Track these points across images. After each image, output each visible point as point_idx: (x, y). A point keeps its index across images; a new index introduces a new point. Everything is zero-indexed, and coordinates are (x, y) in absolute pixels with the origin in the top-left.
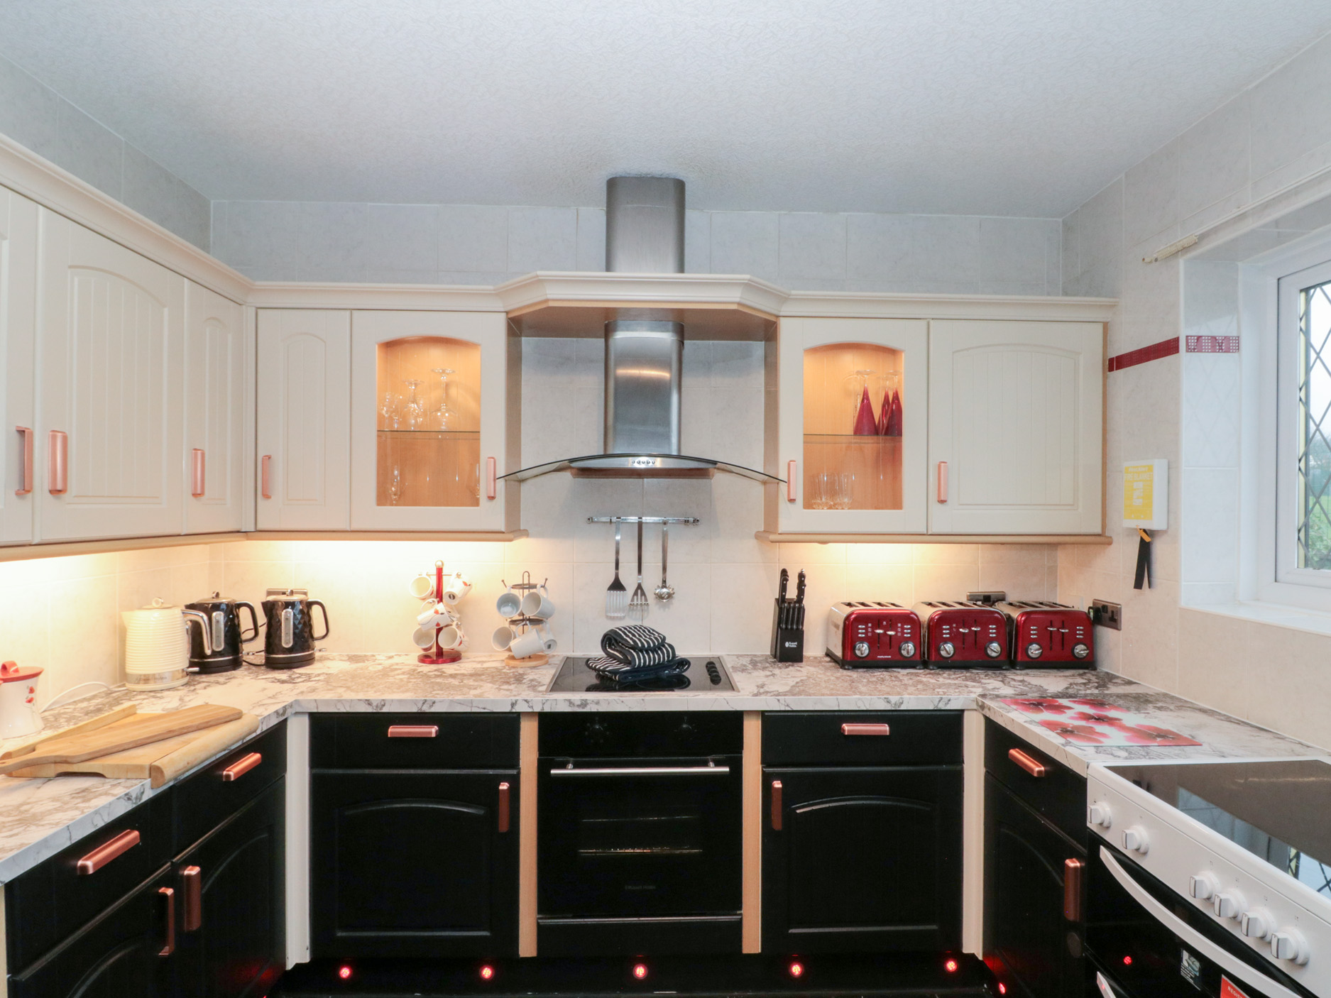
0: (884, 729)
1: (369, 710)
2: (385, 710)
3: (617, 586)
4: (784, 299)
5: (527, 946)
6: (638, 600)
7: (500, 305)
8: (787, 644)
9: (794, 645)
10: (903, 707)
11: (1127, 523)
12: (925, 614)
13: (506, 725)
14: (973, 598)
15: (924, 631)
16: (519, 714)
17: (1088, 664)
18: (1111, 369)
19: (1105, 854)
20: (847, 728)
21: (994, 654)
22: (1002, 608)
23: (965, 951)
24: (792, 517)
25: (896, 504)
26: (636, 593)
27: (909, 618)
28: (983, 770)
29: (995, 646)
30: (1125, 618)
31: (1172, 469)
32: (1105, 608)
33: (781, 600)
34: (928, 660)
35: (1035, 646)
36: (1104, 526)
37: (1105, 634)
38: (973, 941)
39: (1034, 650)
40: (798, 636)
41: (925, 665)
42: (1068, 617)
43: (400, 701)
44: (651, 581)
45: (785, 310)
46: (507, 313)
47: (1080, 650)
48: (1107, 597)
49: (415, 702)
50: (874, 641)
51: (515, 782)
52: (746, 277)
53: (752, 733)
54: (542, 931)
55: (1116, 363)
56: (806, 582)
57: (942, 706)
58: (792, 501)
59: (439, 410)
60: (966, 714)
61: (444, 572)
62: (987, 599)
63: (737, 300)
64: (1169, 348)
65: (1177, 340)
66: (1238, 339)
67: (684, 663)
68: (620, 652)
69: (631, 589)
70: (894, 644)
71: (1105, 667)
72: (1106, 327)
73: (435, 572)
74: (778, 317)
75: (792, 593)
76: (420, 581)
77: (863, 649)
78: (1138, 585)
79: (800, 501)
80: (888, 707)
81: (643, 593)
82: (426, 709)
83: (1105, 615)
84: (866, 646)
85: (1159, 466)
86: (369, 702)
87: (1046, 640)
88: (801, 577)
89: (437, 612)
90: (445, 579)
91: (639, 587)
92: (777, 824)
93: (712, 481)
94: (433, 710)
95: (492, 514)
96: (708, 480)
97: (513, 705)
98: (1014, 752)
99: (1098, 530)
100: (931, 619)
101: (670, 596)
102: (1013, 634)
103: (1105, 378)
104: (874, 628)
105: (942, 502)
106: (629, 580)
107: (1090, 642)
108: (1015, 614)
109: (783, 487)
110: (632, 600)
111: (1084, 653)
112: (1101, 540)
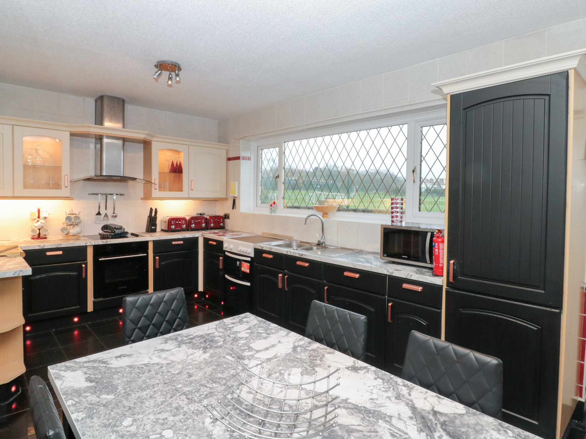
0: (182, 242)
1: (40, 248)
2: (45, 248)
3: (99, 214)
4: (154, 137)
5: (90, 308)
6: (106, 218)
7: (68, 129)
8: (152, 228)
9: (154, 228)
10: (186, 237)
11: (231, 195)
12: (188, 218)
13: (83, 249)
14: (197, 214)
15: (188, 222)
16: (87, 246)
17: (223, 228)
18: (228, 160)
19: (227, 253)
20: (174, 243)
21: (203, 226)
22: (205, 216)
23: (199, 291)
24: (155, 193)
25: (182, 190)
26: (105, 216)
27: (184, 219)
28: (203, 249)
29: (204, 224)
30: (230, 217)
31: (239, 184)
32: (227, 215)
33: (150, 216)
34: (188, 229)
35: (212, 224)
36: (226, 196)
37: (226, 220)
38: (201, 288)
39: (212, 225)
40: (155, 225)
41: (188, 230)
42: (219, 217)
43: (50, 245)
44: (110, 212)
45: (154, 139)
46: (70, 131)
47: (222, 224)
48: (226, 212)
49: (55, 245)
50: (176, 225)
51: (86, 264)
52: (147, 132)
53: (151, 246)
54: (95, 303)
55: (229, 159)
56: (157, 211)
57: (194, 236)
58: (156, 189)
59: (37, 158)
60: (199, 238)
61: (40, 210)
62: (201, 214)
63: (144, 137)
64: (238, 158)
65: (240, 157)
66: (251, 157)
67: (127, 233)
68: (109, 230)
69: (103, 215)
70: (180, 225)
71: (226, 228)
72: (227, 150)
73: (37, 210)
74: (151, 141)
75: (153, 214)
76: (32, 214)
77: (173, 227)
78: (233, 209)
79: (158, 189)
80: (183, 237)
81: (107, 216)
82: (59, 246)
83: (227, 216)
84: (174, 226)
85: (237, 183)
86: (40, 246)
87: (215, 222)
88: (156, 209)
89: (41, 223)
90: (41, 213)
91: (106, 214)
92: (157, 267)
93: (128, 183)
94: (61, 247)
95: (65, 192)
96: (126, 183)
97: (86, 243)
98: (210, 242)
99: (225, 197)
100: (189, 219)
101: (116, 216)
102: (207, 221)
103: (227, 162)
104: (176, 222)
105: (192, 190)
106: (103, 212)
107: (224, 222)
108: (208, 217)
109: (153, 185)
110: (104, 218)
111: (222, 225)
112: (226, 199)
